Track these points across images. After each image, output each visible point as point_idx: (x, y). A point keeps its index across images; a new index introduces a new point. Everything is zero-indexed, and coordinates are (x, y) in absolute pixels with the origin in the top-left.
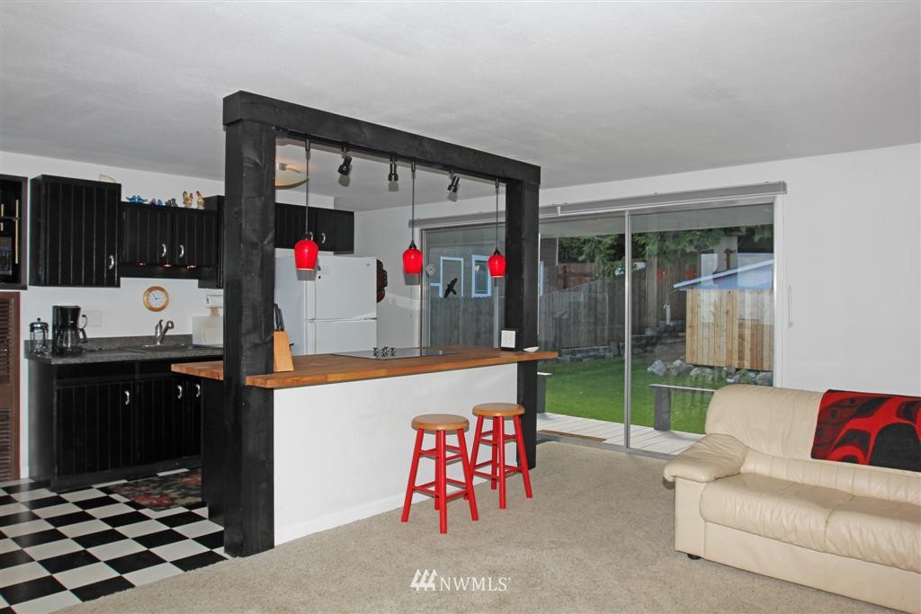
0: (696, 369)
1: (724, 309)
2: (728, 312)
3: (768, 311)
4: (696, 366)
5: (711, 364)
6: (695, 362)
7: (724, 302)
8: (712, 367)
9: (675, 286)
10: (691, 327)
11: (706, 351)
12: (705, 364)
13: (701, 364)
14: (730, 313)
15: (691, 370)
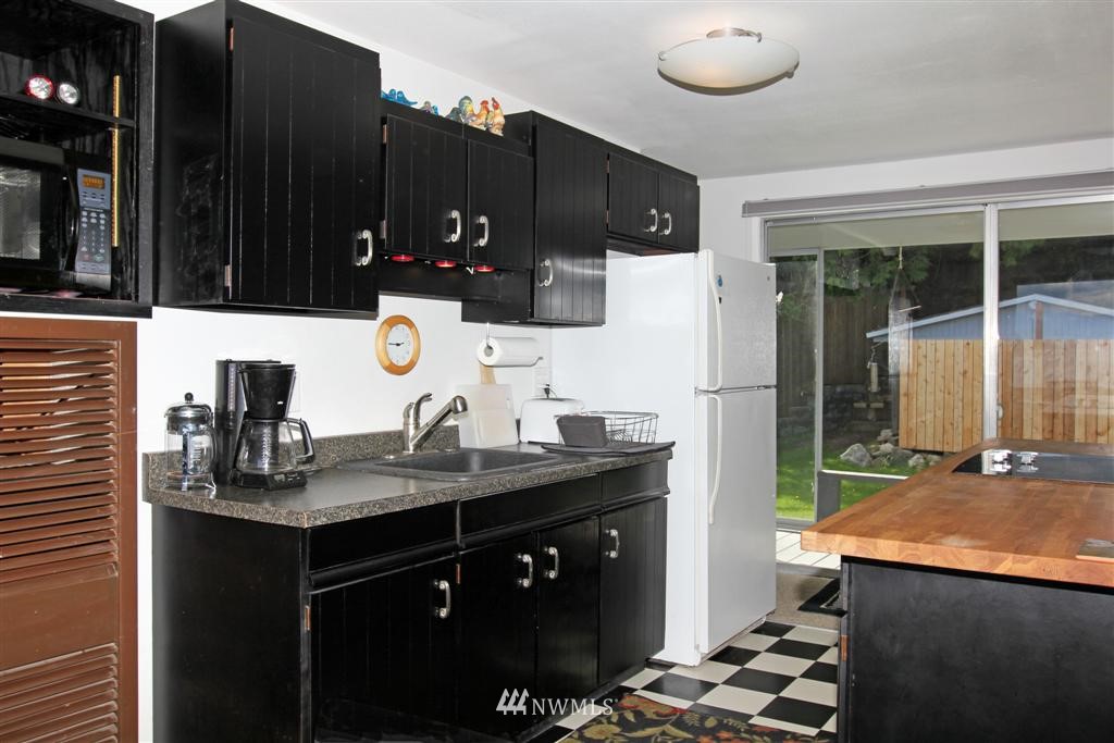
0: (918, 456)
1: (959, 369)
2: (965, 373)
3: (1031, 371)
4: (915, 451)
5: (938, 449)
6: (913, 444)
7: (960, 359)
8: (940, 454)
9: (869, 335)
10: (907, 395)
11: (930, 431)
12: (930, 448)
13: (922, 448)
14: (969, 374)
15: (909, 457)
